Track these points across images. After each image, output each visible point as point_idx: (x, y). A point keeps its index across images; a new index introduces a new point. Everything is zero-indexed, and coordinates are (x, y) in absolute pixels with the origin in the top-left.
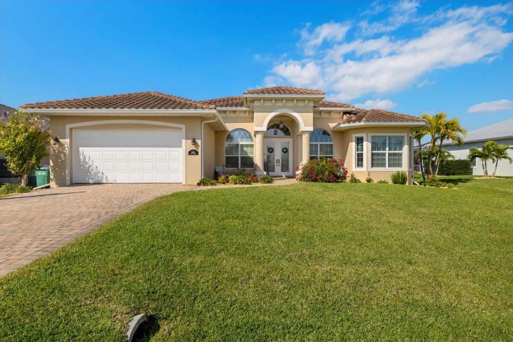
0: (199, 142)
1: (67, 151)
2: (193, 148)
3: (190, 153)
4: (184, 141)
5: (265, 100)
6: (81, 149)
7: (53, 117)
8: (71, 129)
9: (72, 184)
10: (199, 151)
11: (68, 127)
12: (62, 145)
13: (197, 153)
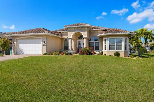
0: (46, 42)
1: (16, 45)
2: (44, 44)
3: (43, 45)
4: (42, 42)
5: (71, 28)
6: (19, 45)
7: (13, 37)
8: (17, 40)
9: (17, 54)
10: (46, 45)
11: (16, 39)
12: (15, 44)
13: (45, 45)
